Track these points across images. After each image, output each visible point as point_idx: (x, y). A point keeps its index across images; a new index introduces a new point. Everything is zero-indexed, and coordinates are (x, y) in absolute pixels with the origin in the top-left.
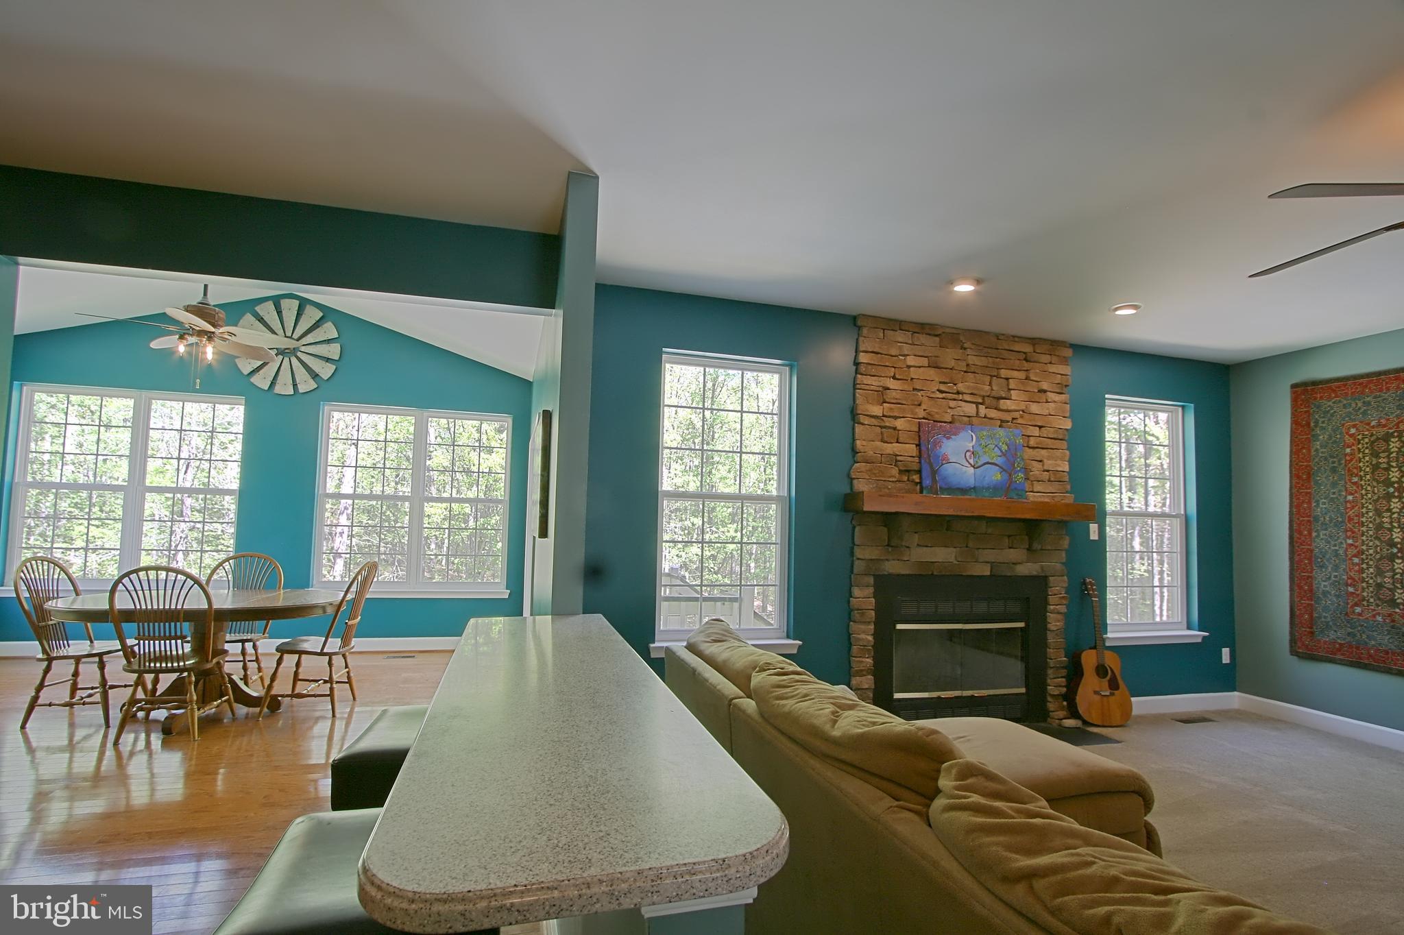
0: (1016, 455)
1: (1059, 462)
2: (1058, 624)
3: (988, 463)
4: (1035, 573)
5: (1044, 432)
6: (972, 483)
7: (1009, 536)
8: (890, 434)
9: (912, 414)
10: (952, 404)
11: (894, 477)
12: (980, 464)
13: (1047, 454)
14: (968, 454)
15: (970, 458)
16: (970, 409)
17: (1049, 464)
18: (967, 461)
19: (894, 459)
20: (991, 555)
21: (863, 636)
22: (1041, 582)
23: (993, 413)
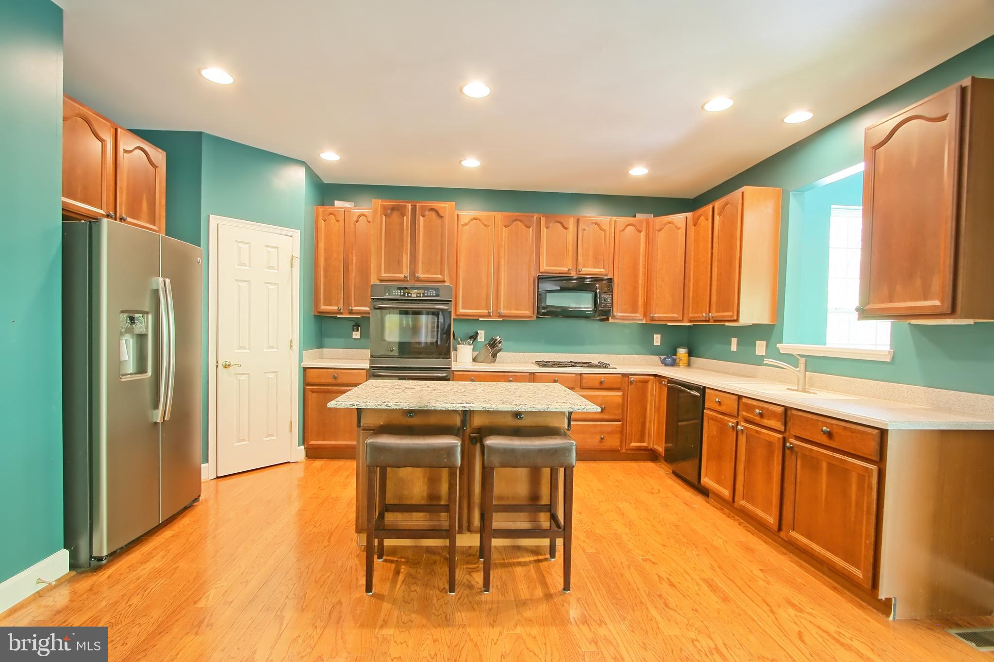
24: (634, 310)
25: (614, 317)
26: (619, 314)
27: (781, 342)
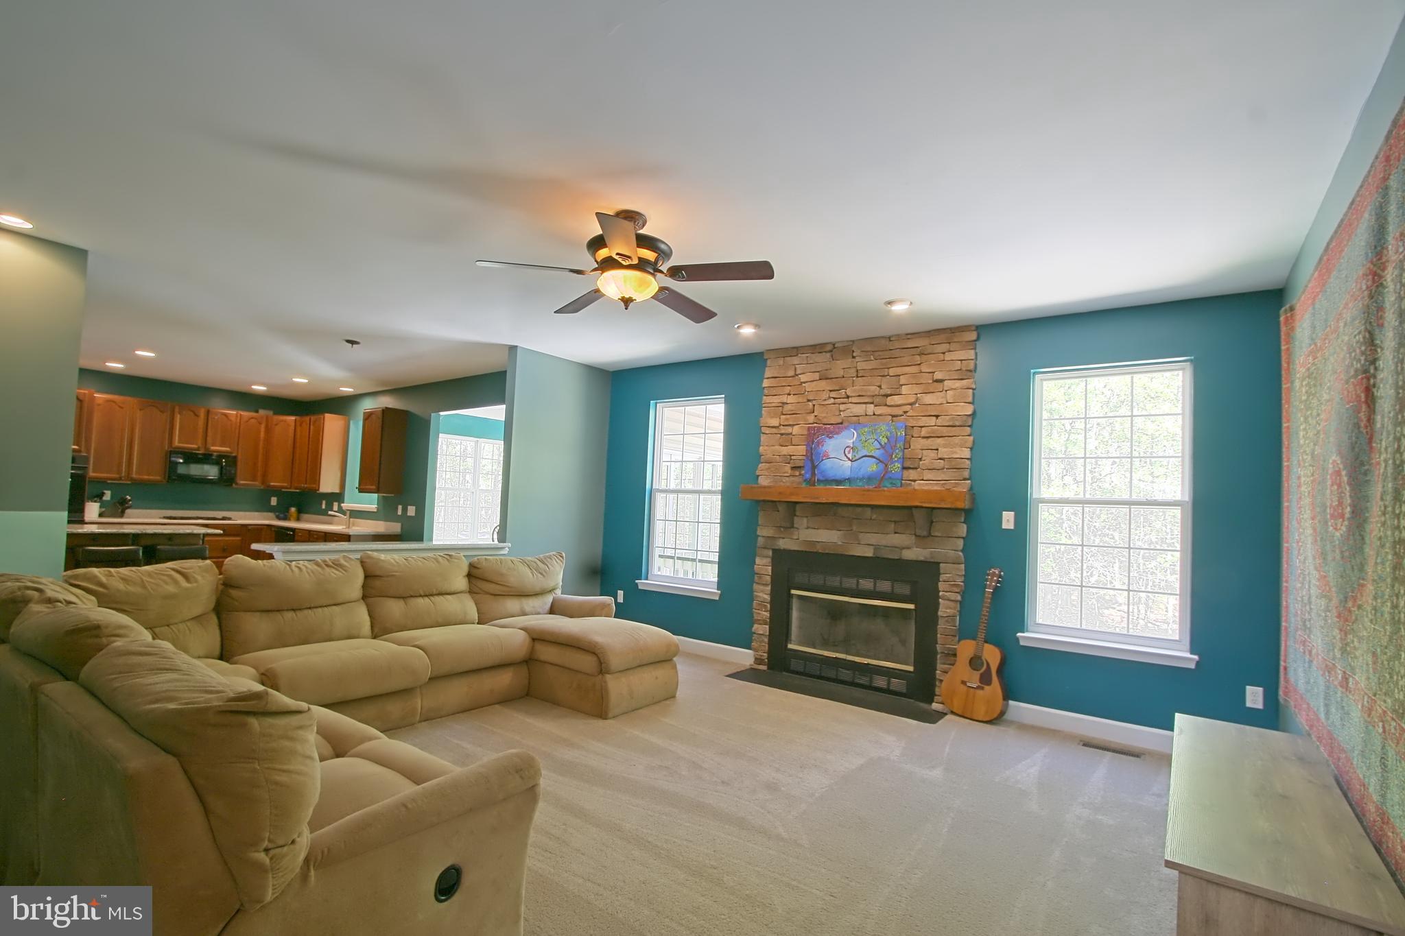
0: (895, 446)
1: (957, 449)
2: (948, 611)
3: (866, 456)
4: (922, 558)
5: (940, 421)
6: (847, 474)
7: (895, 522)
8: (787, 439)
9: (805, 421)
10: (842, 407)
11: (787, 473)
12: (857, 458)
13: (943, 442)
14: (847, 450)
15: (849, 453)
16: (858, 410)
17: (944, 452)
18: (845, 455)
19: (788, 459)
20: (874, 539)
21: (760, 594)
22: (931, 569)
23: (879, 410)
24: (254, 479)
25: (237, 484)
26: (242, 482)
27: (343, 503)
